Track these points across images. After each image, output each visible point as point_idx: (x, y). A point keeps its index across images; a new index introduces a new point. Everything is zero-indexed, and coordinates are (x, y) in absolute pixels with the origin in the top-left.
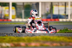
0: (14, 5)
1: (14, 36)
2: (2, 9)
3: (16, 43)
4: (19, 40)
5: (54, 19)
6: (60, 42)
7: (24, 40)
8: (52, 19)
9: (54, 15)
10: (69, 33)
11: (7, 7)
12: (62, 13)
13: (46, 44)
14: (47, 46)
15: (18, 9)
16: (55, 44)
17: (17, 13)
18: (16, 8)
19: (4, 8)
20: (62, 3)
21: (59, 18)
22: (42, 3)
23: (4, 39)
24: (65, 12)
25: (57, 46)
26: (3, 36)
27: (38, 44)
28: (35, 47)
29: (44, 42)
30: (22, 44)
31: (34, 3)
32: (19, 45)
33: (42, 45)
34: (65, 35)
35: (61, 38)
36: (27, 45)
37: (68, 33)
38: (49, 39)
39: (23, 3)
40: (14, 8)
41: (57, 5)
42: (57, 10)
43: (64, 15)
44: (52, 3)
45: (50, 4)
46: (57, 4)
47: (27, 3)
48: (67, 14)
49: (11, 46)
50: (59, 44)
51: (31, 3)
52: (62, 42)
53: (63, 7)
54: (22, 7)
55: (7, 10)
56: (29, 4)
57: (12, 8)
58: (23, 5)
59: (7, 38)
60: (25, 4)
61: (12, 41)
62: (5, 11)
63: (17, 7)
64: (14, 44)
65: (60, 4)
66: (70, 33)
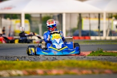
0: (28, 17)
1: (28, 60)
2: (11, 22)
3: (31, 70)
4: (34, 66)
5: (83, 37)
6: (92, 69)
7: (41, 66)
8: (80, 36)
9: (83, 32)
10: (104, 55)
11: (18, 20)
12: (95, 28)
13: (73, 72)
14: (73, 74)
15: (33, 23)
16: (85, 72)
17: (31, 28)
18: (30, 22)
19: (14, 21)
20: (94, 14)
21: (90, 34)
22: (67, 14)
23: (14, 64)
24: (99, 27)
25: (87, 74)
26: (12, 60)
27: (61, 72)
28: (57, 75)
29: (70, 69)
30: (39, 71)
31: (56, 15)
32: (35, 73)
33: (66, 73)
34: (99, 59)
35: (94, 63)
36: (45, 73)
37: (102, 55)
38: (77, 64)
39: (41, 14)
40: (27, 21)
41: (87, 17)
42: (88, 24)
43: (97, 31)
44: (80, 14)
45: (78, 15)
46: (88, 15)
47: (46, 14)
48: (101, 30)
49: (24, 75)
50: (90, 72)
51: (51, 14)
52: (95, 68)
53: (96, 21)
54: (39, 20)
55: (19, 24)
56: (49, 15)
57: (25, 22)
58: (41, 17)
59: (19, 63)
60: (43, 16)
61: (25, 67)
62: (15, 25)
63: (32, 19)
64: (28, 72)
65: (92, 16)
66: (106, 56)
